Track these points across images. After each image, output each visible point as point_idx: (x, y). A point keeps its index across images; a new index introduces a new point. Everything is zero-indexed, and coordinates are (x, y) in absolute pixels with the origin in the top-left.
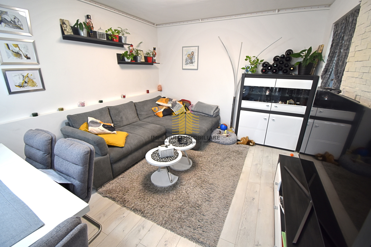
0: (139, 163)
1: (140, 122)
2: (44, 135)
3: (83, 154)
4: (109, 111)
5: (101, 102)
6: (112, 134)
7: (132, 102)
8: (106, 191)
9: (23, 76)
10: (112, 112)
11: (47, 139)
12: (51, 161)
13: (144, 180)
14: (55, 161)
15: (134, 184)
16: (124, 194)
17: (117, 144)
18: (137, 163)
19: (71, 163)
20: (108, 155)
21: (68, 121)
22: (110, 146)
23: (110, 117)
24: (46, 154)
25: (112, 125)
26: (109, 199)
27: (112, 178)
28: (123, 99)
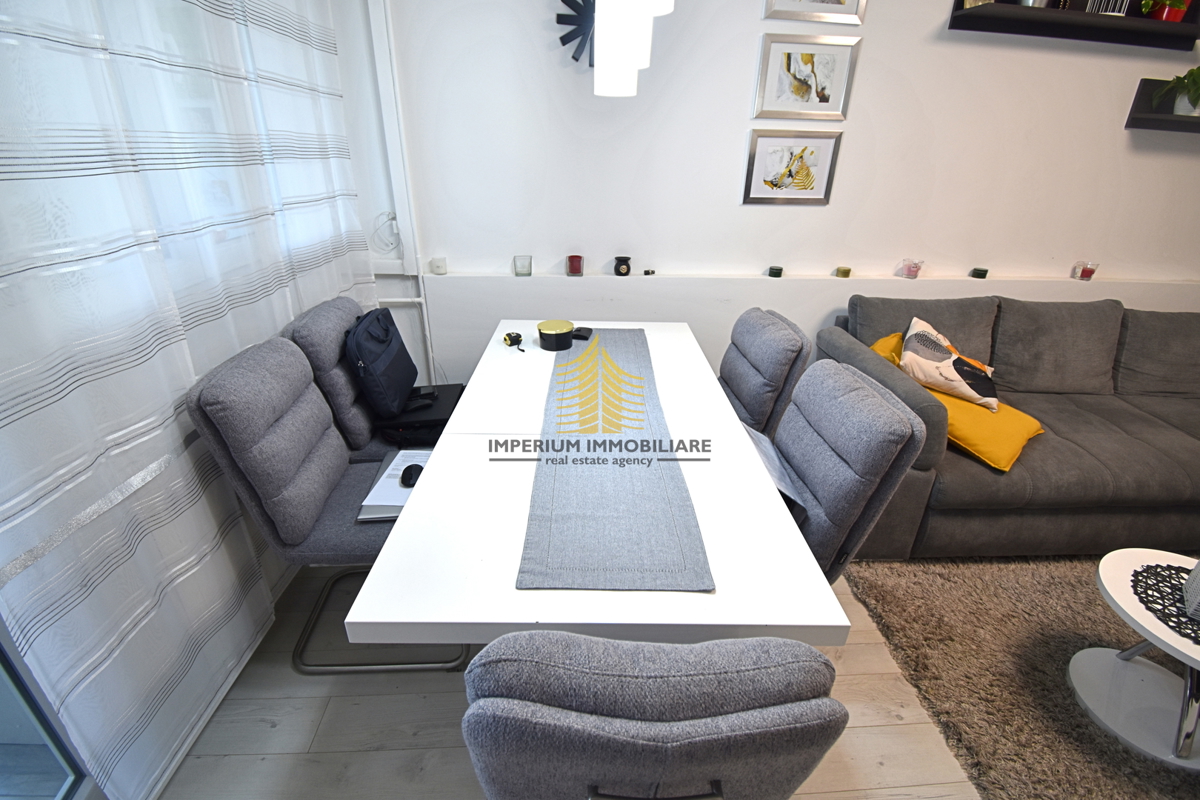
0: (1033, 566)
1: (1118, 403)
2: (786, 332)
3: (881, 437)
4: (997, 317)
5: (980, 274)
6: (979, 405)
7: (1118, 303)
8: (872, 586)
9: (792, 154)
10: (1008, 324)
11: (790, 348)
12: (772, 412)
13: (1034, 646)
14: (785, 417)
15: (982, 631)
16: (930, 639)
17: (981, 448)
18: (1024, 558)
19: (826, 446)
20: (932, 474)
21: (847, 314)
22: (953, 447)
23: (990, 339)
24: (769, 389)
25: (989, 371)
26: (870, 619)
27: (908, 556)
28: (1078, 281)
